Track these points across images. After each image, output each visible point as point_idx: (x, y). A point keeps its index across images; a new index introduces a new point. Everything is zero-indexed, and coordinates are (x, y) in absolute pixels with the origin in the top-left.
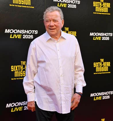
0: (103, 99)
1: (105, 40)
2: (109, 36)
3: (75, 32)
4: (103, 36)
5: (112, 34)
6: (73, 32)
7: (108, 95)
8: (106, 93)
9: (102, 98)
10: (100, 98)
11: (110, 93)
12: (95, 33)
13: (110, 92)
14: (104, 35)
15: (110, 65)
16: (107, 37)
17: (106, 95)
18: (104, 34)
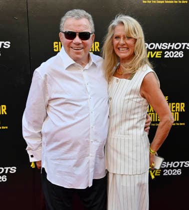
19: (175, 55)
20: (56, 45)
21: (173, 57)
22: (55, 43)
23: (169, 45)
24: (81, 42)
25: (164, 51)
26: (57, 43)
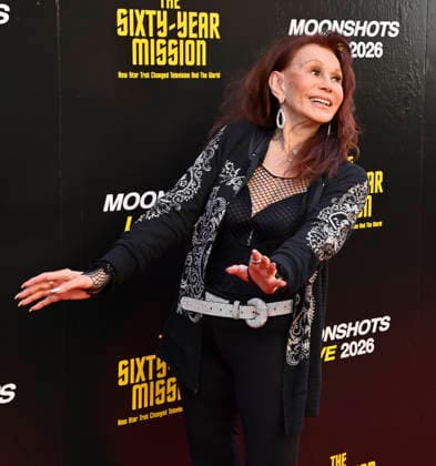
0: (343, 355)
1: (361, 56)
2: (383, 34)
3: (213, 15)
4: (353, 38)
5: (398, 24)
6: (205, 15)
7: (370, 335)
8: (357, 329)
9: (339, 351)
10: (328, 353)
11: (379, 324)
12: (315, 22)
13: (375, 321)
14: (360, 32)
15: (382, 184)
16: (374, 40)
17: (358, 338)
18: (358, 28)
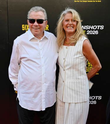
19: (93, 33)
20: (23, 26)
21: (92, 34)
22: (23, 25)
23: (90, 27)
24: (38, 25)
25: (86, 30)
26: (24, 25)
